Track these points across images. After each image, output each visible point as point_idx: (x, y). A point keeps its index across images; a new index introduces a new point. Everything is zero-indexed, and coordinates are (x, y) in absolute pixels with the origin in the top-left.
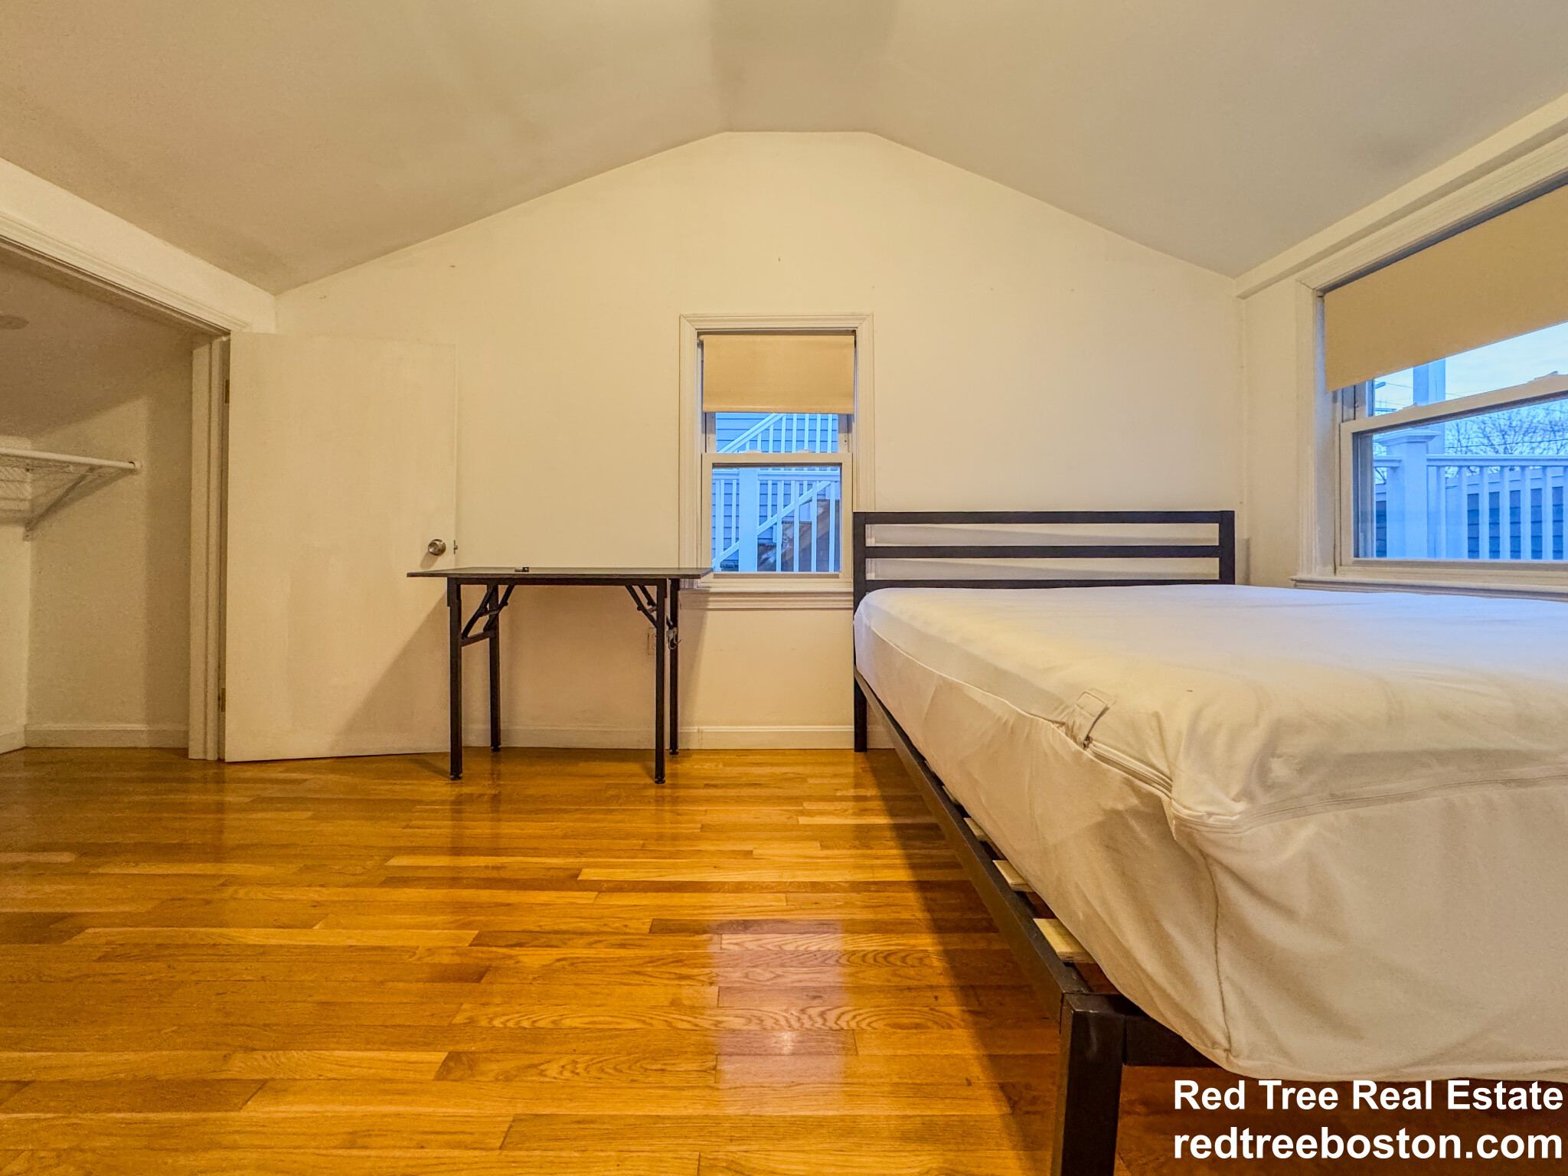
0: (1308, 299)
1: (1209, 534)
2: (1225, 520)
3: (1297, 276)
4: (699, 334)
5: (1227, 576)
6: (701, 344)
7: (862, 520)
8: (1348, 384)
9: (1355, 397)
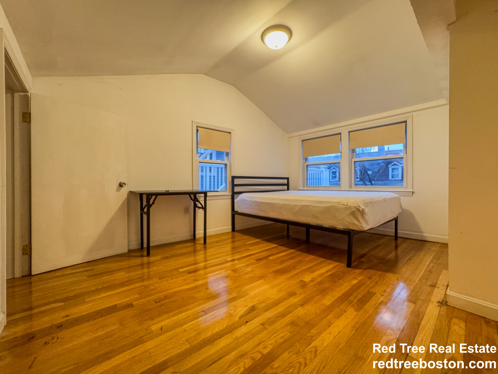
0: (301, 142)
1: (285, 181)
2: (288, 179)
3: (299, 137)
4: (197, 127)
5: (288, 189)
6: (197, 130)
7: (233, 178)
8: (305, 157)
9: (306, 159)
